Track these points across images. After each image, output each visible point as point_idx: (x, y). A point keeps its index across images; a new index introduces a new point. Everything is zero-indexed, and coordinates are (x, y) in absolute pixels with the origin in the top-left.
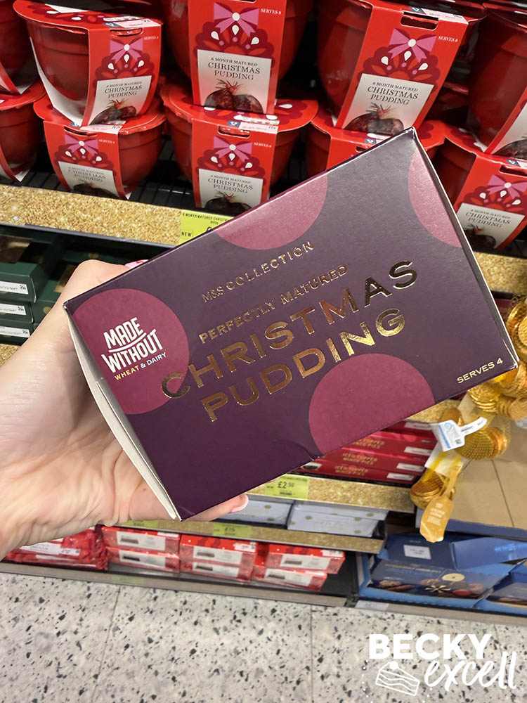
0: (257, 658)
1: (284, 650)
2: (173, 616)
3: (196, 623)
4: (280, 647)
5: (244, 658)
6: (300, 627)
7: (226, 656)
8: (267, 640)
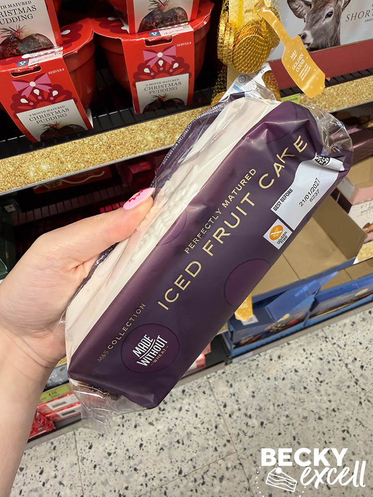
0: (184, 427)
1: (199, 412)
2: (118, 430)
3: (136, 427)
4: (196, 412)
5: (175, 431)
6: (204, 393)
7: (164, 436)
8: (186, 412)
